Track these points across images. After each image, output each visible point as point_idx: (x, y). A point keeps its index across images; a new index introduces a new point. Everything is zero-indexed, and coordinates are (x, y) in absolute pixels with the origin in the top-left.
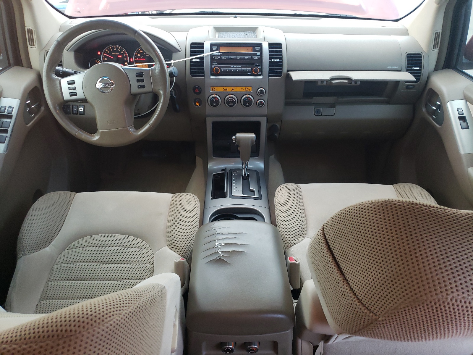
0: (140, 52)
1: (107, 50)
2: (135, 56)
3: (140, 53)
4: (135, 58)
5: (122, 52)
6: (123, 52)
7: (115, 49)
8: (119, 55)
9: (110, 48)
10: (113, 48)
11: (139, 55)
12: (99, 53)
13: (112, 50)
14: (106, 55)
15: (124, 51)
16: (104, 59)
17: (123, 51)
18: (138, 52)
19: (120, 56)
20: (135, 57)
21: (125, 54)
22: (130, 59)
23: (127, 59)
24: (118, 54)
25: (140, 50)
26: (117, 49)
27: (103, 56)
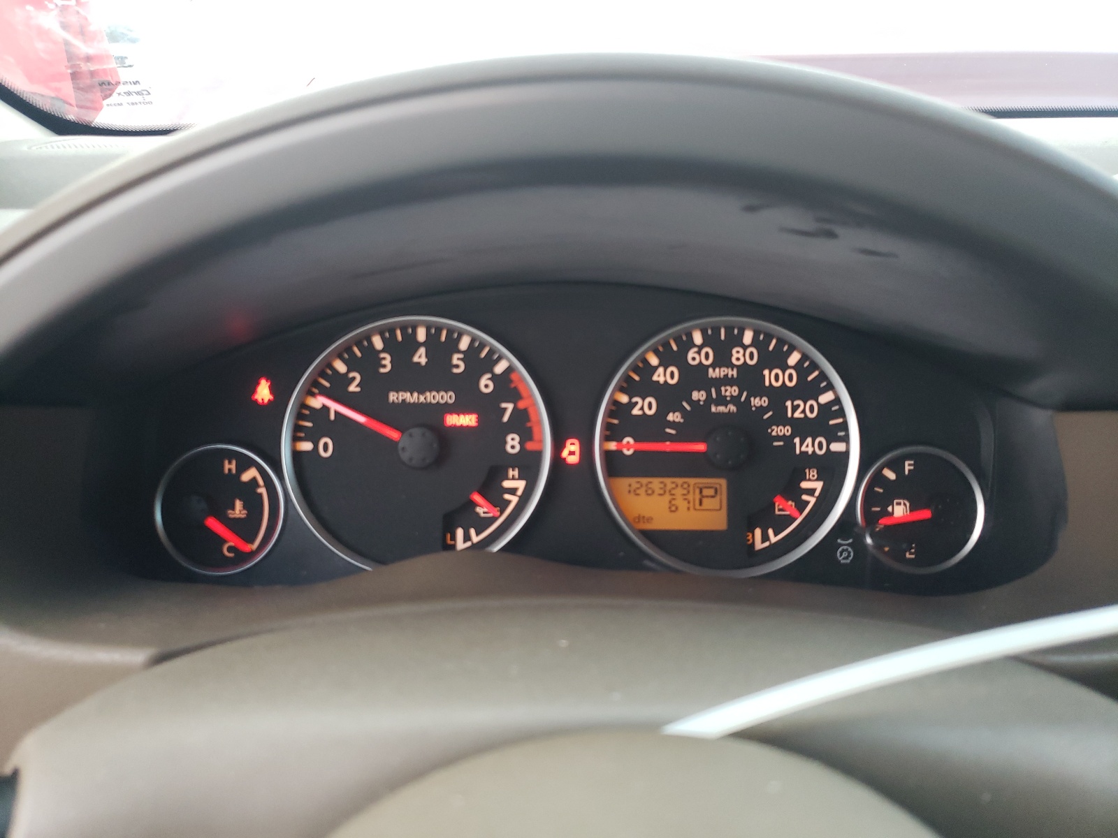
0: (659, 376)
1: (341, 367)
2: (610, 413)
3: (660, 391)
4: (606, 438)
5: (486, 384)
6: (494, 378)
7: (421, 357)
8: (458, 409)
9: (378, 343)
10: (402, 348)
11: (645, 406)
12: (263, 392)
13: (387, 360)
14: (334, 407)
15: (510, 369)
16: (306, 446)
17: (500, 368)
18: (641, 384)
19: (468, 420)
20: (607, 426)
21: (515, 396)
22: (558, 446)
23: (530, 446)
24: (448, 397)
25: (654, 361)
26: (441, 349)
27: (300, 416)
